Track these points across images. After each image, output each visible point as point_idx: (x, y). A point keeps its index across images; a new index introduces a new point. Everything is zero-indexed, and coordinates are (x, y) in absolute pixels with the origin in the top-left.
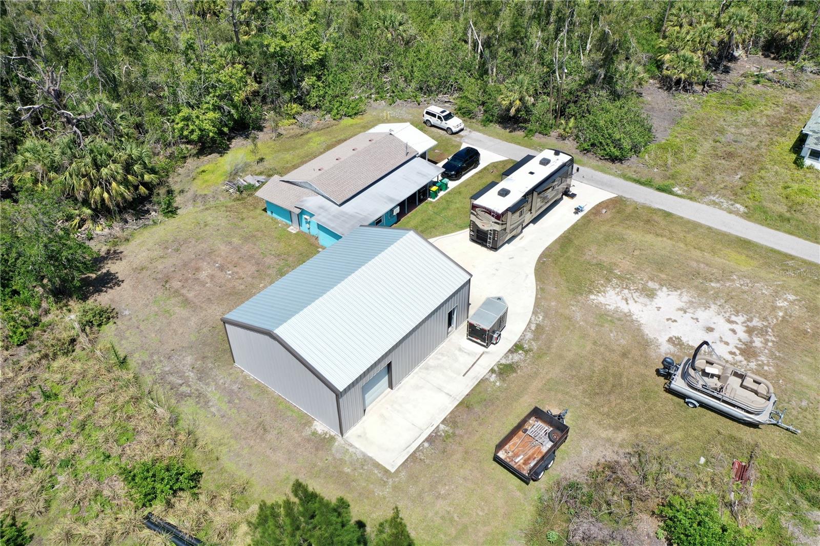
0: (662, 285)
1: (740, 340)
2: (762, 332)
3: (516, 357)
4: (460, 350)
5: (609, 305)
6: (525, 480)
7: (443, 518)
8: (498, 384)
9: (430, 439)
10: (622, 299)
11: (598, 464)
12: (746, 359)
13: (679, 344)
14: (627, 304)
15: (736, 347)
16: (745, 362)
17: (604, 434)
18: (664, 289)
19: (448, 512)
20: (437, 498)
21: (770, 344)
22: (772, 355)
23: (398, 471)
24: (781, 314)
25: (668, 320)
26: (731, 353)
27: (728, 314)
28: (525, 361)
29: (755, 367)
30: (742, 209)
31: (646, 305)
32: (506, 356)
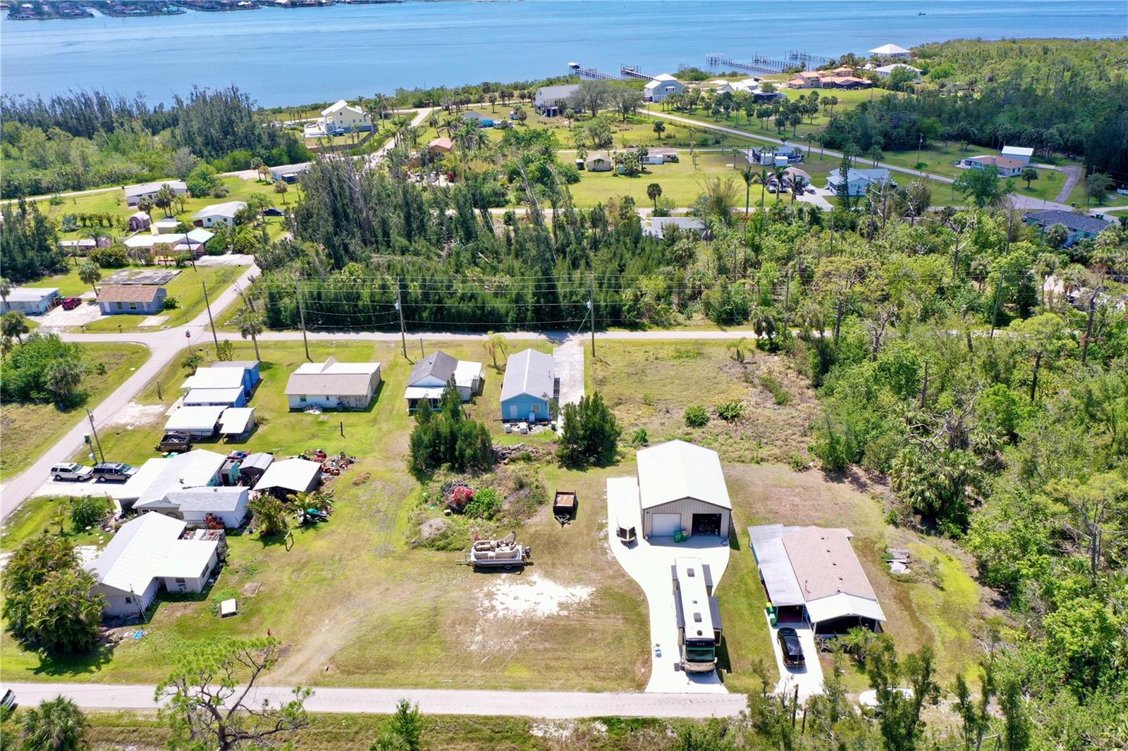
10: (576, 595)
14: (571, 593)
15: (498, 595)
18: (556, 613)
21: (479, 605)
24: (478, 629)
25: (542, 594)
26: (499, 590)
27: (509, 613)
28: (597, 535)
31: (560, 597)
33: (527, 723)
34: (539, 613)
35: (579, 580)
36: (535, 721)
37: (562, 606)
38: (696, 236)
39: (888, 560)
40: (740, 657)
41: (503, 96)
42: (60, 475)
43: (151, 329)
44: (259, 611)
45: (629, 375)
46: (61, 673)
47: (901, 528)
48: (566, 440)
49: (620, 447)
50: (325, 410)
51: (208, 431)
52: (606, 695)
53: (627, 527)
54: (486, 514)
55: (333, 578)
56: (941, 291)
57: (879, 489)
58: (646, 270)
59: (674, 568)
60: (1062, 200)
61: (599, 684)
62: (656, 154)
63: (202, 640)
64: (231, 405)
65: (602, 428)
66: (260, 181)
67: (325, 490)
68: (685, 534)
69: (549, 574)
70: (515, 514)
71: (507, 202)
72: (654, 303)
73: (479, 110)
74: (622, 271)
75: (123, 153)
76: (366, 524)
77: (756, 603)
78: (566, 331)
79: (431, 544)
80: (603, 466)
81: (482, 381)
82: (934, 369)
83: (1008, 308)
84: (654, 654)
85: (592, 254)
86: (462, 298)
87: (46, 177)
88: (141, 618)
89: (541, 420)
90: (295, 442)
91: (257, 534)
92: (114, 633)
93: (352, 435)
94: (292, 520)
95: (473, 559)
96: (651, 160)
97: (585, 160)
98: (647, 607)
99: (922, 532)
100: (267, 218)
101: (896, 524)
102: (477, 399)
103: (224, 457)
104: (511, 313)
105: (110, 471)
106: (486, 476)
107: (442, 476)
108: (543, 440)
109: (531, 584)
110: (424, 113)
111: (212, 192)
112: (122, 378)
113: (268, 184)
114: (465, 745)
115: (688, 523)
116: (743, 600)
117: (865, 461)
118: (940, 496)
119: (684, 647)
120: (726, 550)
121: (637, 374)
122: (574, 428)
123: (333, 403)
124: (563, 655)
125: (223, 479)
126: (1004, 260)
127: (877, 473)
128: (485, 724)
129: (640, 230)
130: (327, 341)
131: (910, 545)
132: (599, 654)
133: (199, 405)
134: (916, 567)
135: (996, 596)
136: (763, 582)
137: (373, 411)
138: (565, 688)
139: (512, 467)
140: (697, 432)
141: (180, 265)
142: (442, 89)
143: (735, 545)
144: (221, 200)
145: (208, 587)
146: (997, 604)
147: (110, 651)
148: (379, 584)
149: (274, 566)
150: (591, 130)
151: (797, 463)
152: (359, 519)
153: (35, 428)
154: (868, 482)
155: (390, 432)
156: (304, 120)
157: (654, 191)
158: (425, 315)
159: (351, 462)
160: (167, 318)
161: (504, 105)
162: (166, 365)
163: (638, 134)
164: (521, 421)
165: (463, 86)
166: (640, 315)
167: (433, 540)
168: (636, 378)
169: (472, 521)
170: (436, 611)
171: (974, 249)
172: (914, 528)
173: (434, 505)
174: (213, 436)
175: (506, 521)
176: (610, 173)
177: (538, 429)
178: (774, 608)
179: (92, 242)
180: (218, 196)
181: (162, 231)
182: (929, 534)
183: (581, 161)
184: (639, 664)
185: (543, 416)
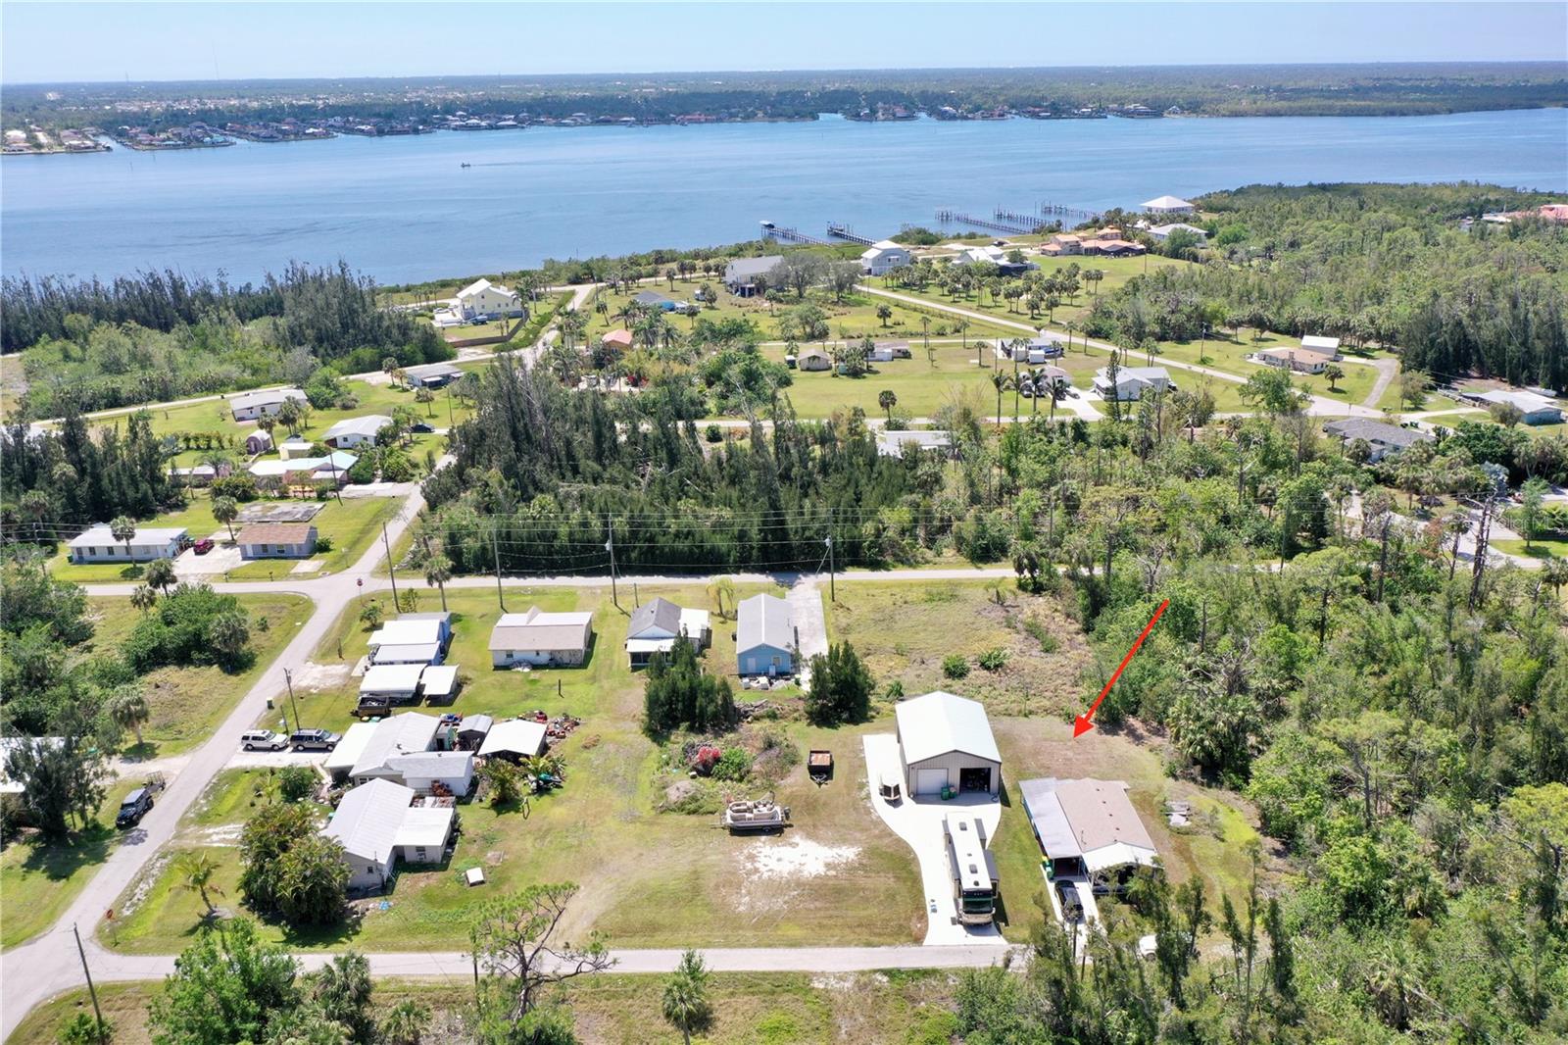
0: (826, 875)
3: (864, 793)
5: (846, 848)
10: (842, 855)
28: (859, 795)
30: (816, 985)
32: (869, 790)
33: (807, 976)
34: (806, 873)
35: (843, 841)
36: (815, 974)
37: (828, 865)
38: (941, 455)
39: (1167, 813)
40: (1017, 911)
41: (683, 269)
42: (251, 745)
43: (306, 576)
44: (508, 879)
45: (876, 622)
46: (311, 945)
47: (1181, 781)
48: (816, 694)
49: (873, 701)
50: (535, 667)
51: (408, 692)
52: (883, 949)
53: (891, 784)
54: (736, 776)
55: (580, 845)
56: (1226, 520)
57: (1157, 740)
58: (888, 500)
59: (945, 823)
60: (1373, 403)
61: (875, 939)
62: (884, 348)
63: (455, 909)
64: (429, 663)
65: (853, 679)
66: (393, 387)
67: (553, 753)
68: (953, 790)
69: (811, 835)
70: (767, 775)
71: (707, 412)
72: (898, 538)
73: (654, 289)
74: (858, 500)
75: (213, 351)
76: (605, 789)
77: (1031, 858)
78: (798, 571)
79: (681, 808)
80: (856, 723)
81: (709, 632)
82: (1213, 610)
83: (1302, 538)
84: (929, 909)
85: (820, 478)
86: (677, 535)
87: (126, 384)
88: (385, 888)
89: (782, 675)
90: (508, 703)
91: (487, 802)
92: (358, 904)
93: (571, 695)
94: (524, 787)
95: (729, 821)
96: (878, 356)
97: (796, 355)
98: (918, 865)
99: (1202, 784)
100: (415, 436)
101: (1175, 777)
102: (706, 651)
103: (437, 720)
104: (733, 553)
105: (310, 738)
106: (730, 736)
107: (680, 738)
108: (788, 696)
109: (795, 845)
110: (584, 291)
111: (338, 402)
112: (290, 634)
113: (405, 390)
114: (746, 998)
115: (955, 779)
116: (1018, 856)
117: (1142, 711)
118: (1220, 745)
119: (961, 901)
120: (998, 807)
121: (885, 620)
122: (824, 680)
123: (544, 658)
124: (835, 913)
125: (439, 745)
126: (1293, 485)
127: (1155, 724)
128: (764, 979)
129: (876, 450)
130: (520, 588)
131: (1190, 797)
132: (873, 911)
133: (392, 663)
134: (1196, 819)
135: (1278, 846)
136: (1038, 837)
137: (590, 666)
138: (842, 943)
139: (756, 726)
140: (957, 684)
141: (321, 496)
142: (603, 259)
143: (1006, 802)
144: (350, 412)
145: (447, 857)
146: (1278, 853)
147: (358, 922)
148: (630, 850)
149: (514, 834)
150: (801, 317)
151: (1068, 715)
152: (597, 785)
153: (205, 692)
154: (1145, 734)
155: (613, 690)
156: (432, 303)
157: (887, 400)
158: (634, 555)
159: (577, 724)
160: (322, 562)
161: (684, 280)
162: (337, 618)
163: (859, 321)
164: (760, 675)
165: (629, 255)
166: (882, 552)
167: (683, 804)
168: (884, 625)
169: (721, 783)
170: (696, 875)
171: (1263, 469)
172: (1194, 780)
173: (677, 767)
174: (414, 698)
175: (758, 782)
176: (828, 373)
177: (780, 684)
178: (1050, 861)
179: (211, 471)
180: (345, 407)
181: (294, 455)
182: (1210, 787)
183: (792, 357)
184: (914, 920)
185: (785, 669)
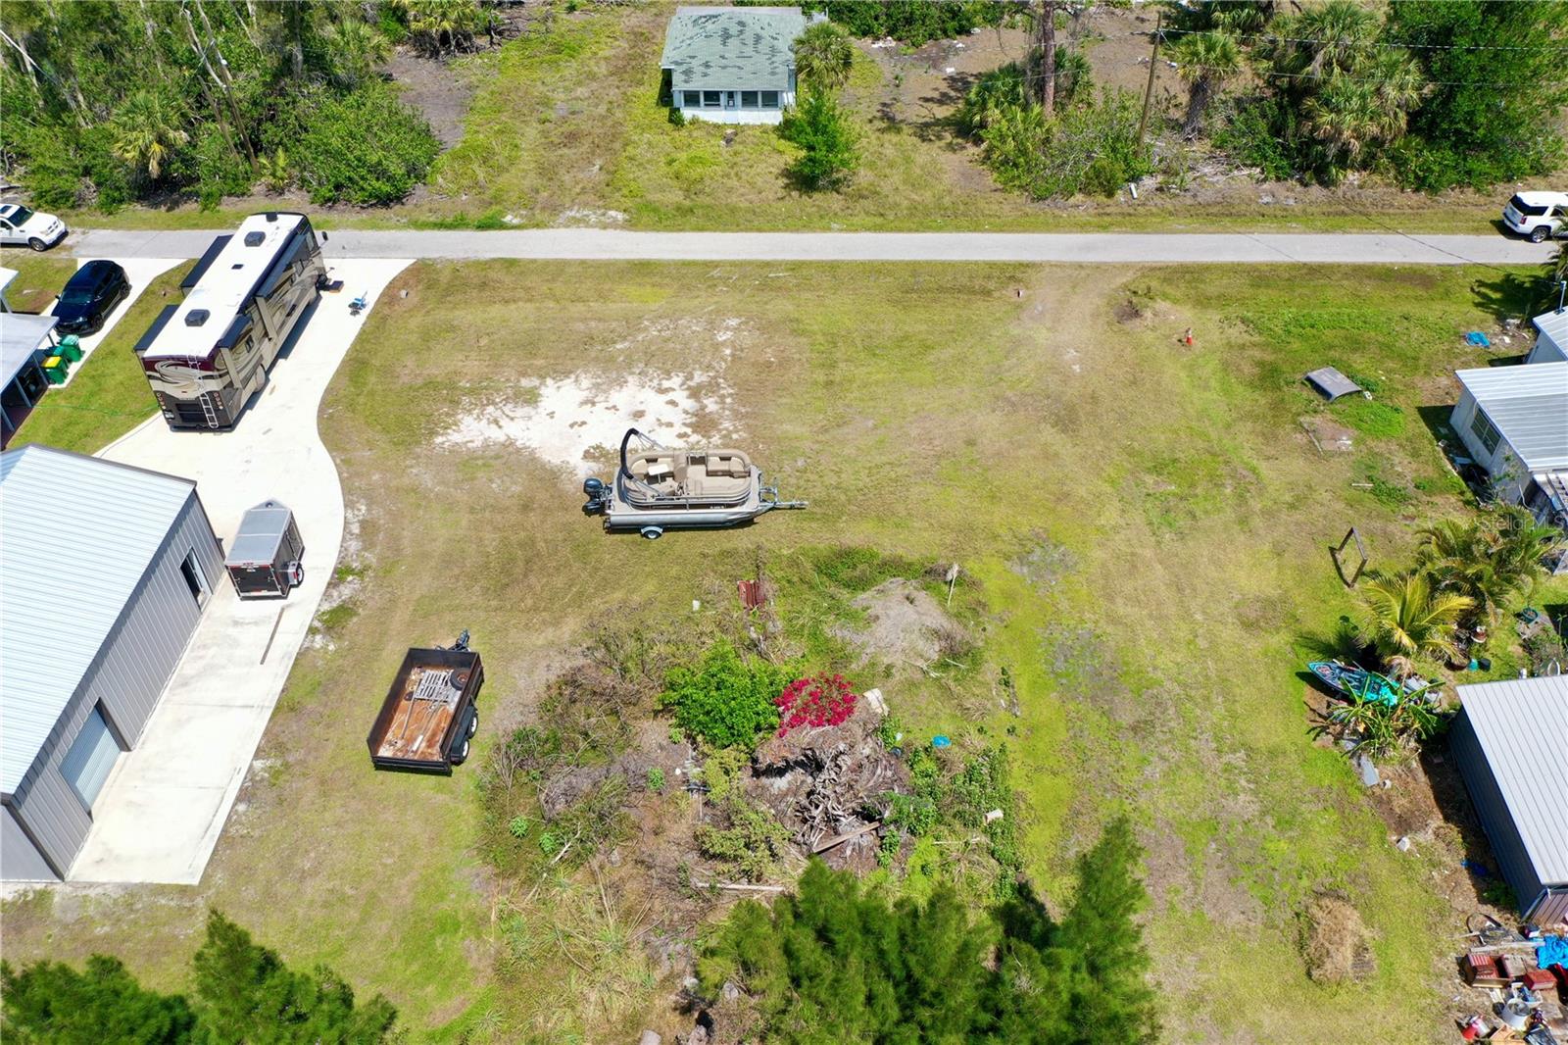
0: (542, 377)
1: (686, 412)
2: (712, 387)
3: (346, 591)
4: (236, 623)
5: (472, 441)
6: (441, 770)
7: (326, 905)
8: (331, 647)
9: (244, 795)
10: (489, 423)
11: (549, 687)
12: (703, 436)
13: (602, 455)
14: (500, 427)
15: (684, 424)
16: (704, 441)
17: (540, 640)
18: (549, 381)
19: (331, 891)
20: (302, 879)
21: (728, 400)
22: (737, 415)
23: (206, 877)
24: (728, 352)
25: (572, 426)
26: (681, 436)
27: (656, 382)
28: (364, 589)
29: (719, 442)
30: (620, 216)
31: (530, 418)
32: (327, 595)
33: (631, 225)
37: (531, 398)
